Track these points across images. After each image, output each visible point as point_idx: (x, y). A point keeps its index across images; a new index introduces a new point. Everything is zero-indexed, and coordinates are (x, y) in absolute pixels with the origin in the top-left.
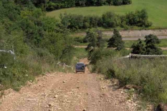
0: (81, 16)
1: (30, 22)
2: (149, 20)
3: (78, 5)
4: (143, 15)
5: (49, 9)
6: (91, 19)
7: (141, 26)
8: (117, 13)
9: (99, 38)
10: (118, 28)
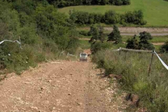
0: (87, 13)
1: (43, 16)
2: (144, 19)
3: (85, 3)
4: (139, 15)
5: (60, 6)
6: (95, 16)
7: (137, 24)
8: (117, 12)
9: (101, 33)
10: (117, 25)
